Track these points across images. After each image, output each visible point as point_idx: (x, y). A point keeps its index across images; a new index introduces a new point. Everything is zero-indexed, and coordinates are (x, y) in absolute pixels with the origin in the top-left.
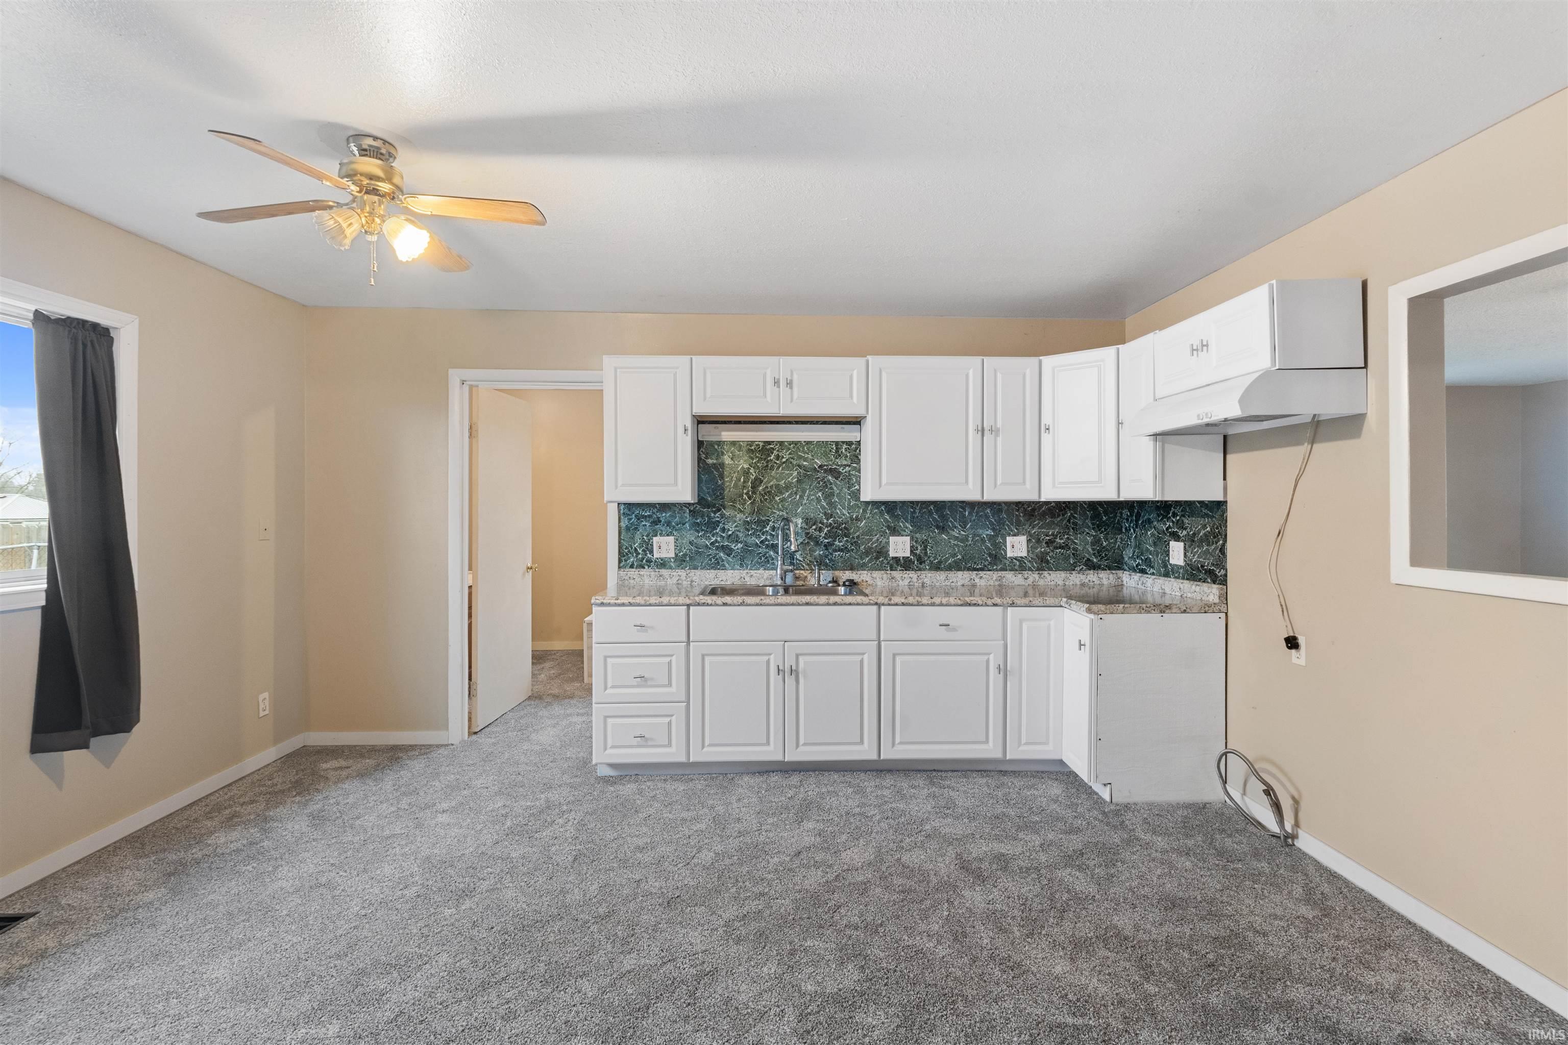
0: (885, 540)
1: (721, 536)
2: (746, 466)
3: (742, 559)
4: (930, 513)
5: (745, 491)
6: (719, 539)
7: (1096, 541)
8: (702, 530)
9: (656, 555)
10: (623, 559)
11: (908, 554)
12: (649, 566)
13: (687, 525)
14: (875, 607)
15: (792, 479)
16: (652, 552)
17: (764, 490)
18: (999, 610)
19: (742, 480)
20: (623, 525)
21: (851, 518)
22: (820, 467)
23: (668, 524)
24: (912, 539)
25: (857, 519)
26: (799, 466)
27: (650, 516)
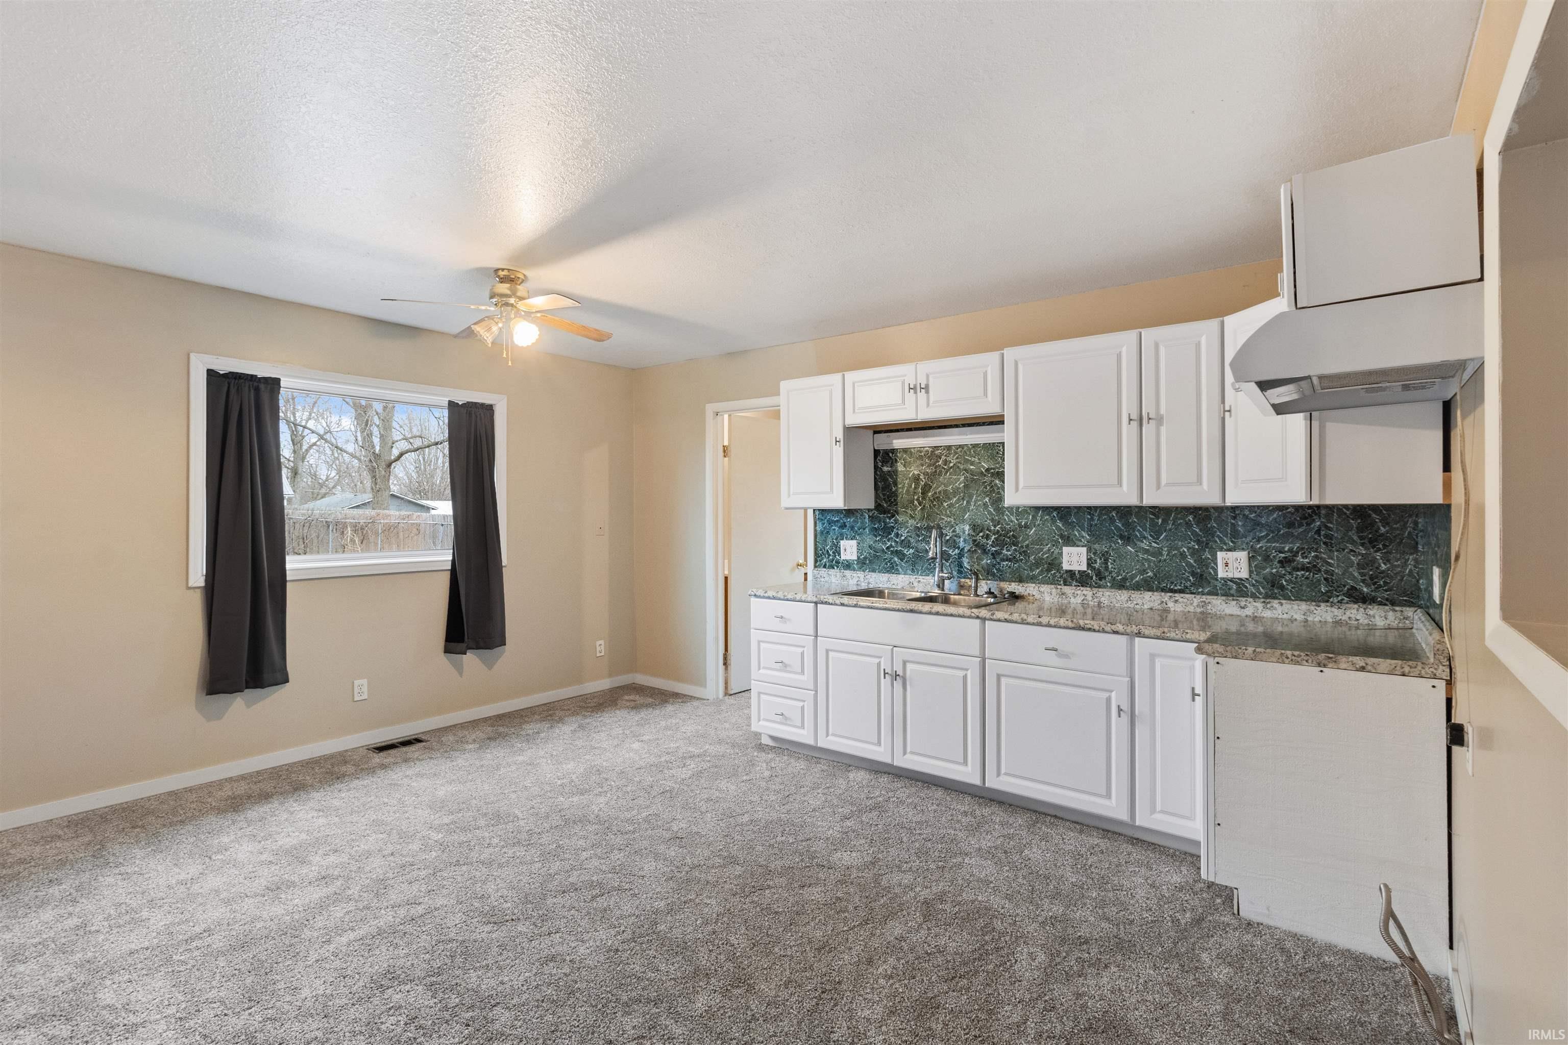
0: (1057, 551)
1: (895, 541)
2: (916, 472)
3: (914, 564)
4: (1112, 520)
5: (916, 497)
6: (893, 544)
7: (1367, 563)
8: (880, 535)
9: (843, 557)
10: (818, 559)
11: (1084, 567)
12: (838, 567)
13: (867, 530)
14: (978, 621)
15: (959, 484)
16: (839, 554)
17: (933, 495)
18: (1123, 639)
19: (913, 486)
20: (818, 529)
21: (1020, 525)
22: (988, 470)
23: (852, 528)
24: (1089, 550)
25: (1026, 526)
26: (965, 470)
27: (837, 521)
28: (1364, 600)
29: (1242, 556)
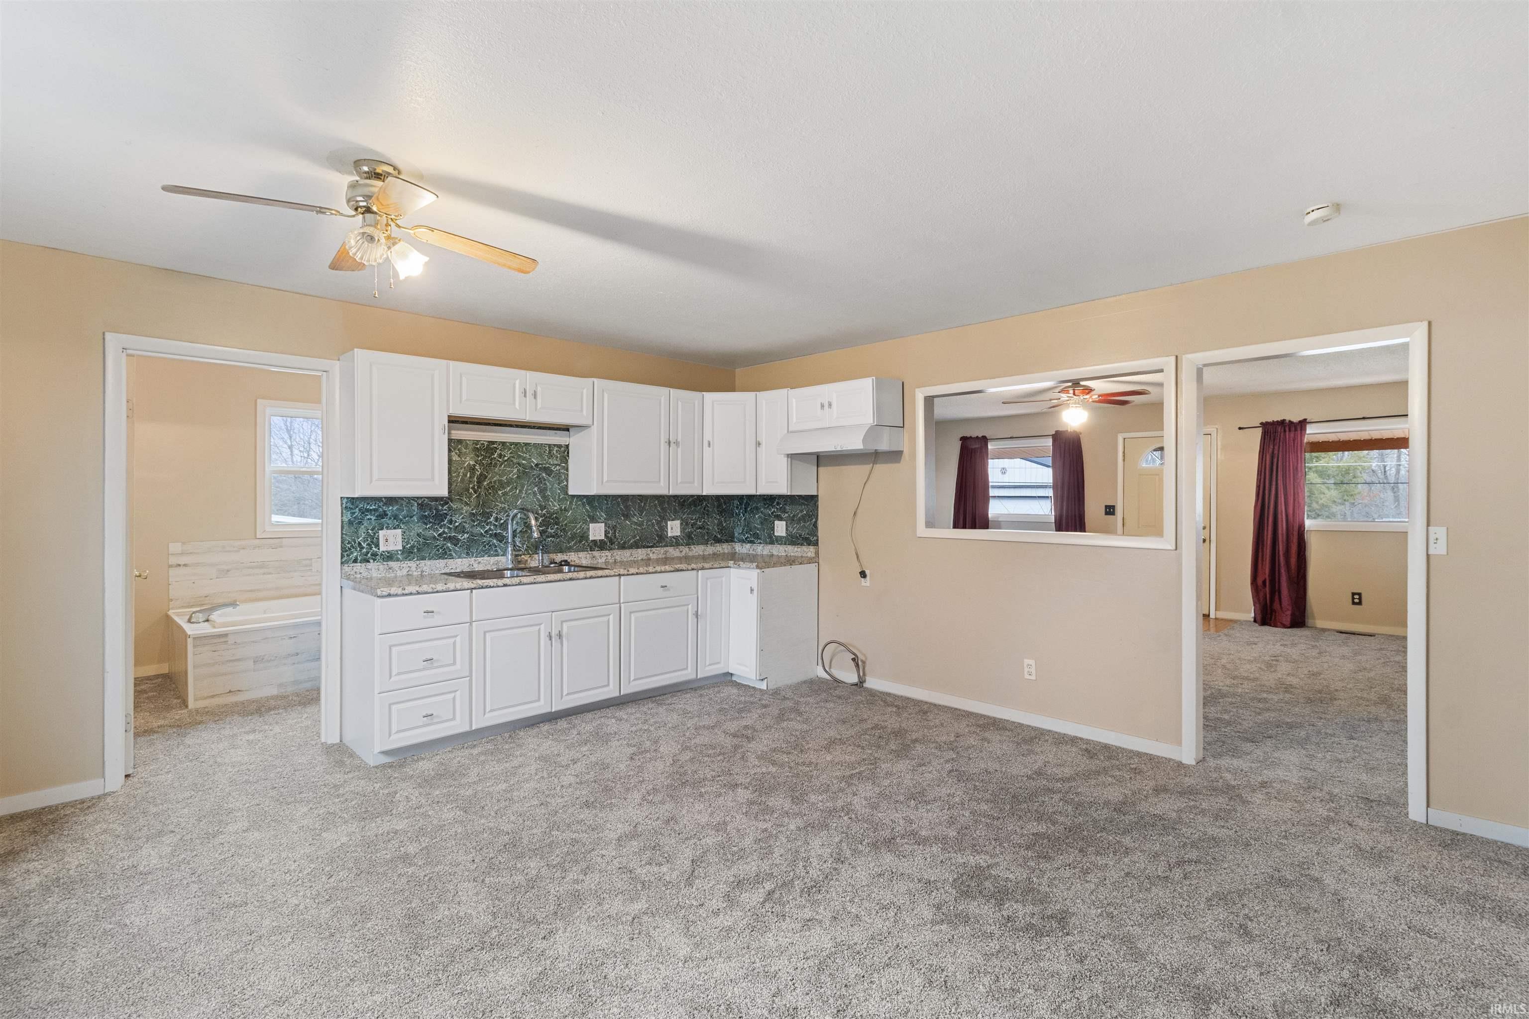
0: (586, 526)
1: (449, 528)
2: (472, 463)
3: (468, 548)
4: (619, 505)
5: (471, 486)
6: (446, 530)
7: (720, 523)
8: (430, 522)
9: (383, 548)
10: (345, 554)
11: (603, 537)
12: (374, 560)
13: (415, 518)
14: (617, 578)
15: (513, 475)
16: (377, 546)
17: (488, 484)
18: (694, 572)
19: (468, 475)
20: (346, 519)
21: (561, 509)
22: (537, 465)
23: (396, 517)
24: (606, 526)
25: (565, 510)
26: (518, 464)
27: (375, 510)
28: (718, 541)
29: (677, 523)
